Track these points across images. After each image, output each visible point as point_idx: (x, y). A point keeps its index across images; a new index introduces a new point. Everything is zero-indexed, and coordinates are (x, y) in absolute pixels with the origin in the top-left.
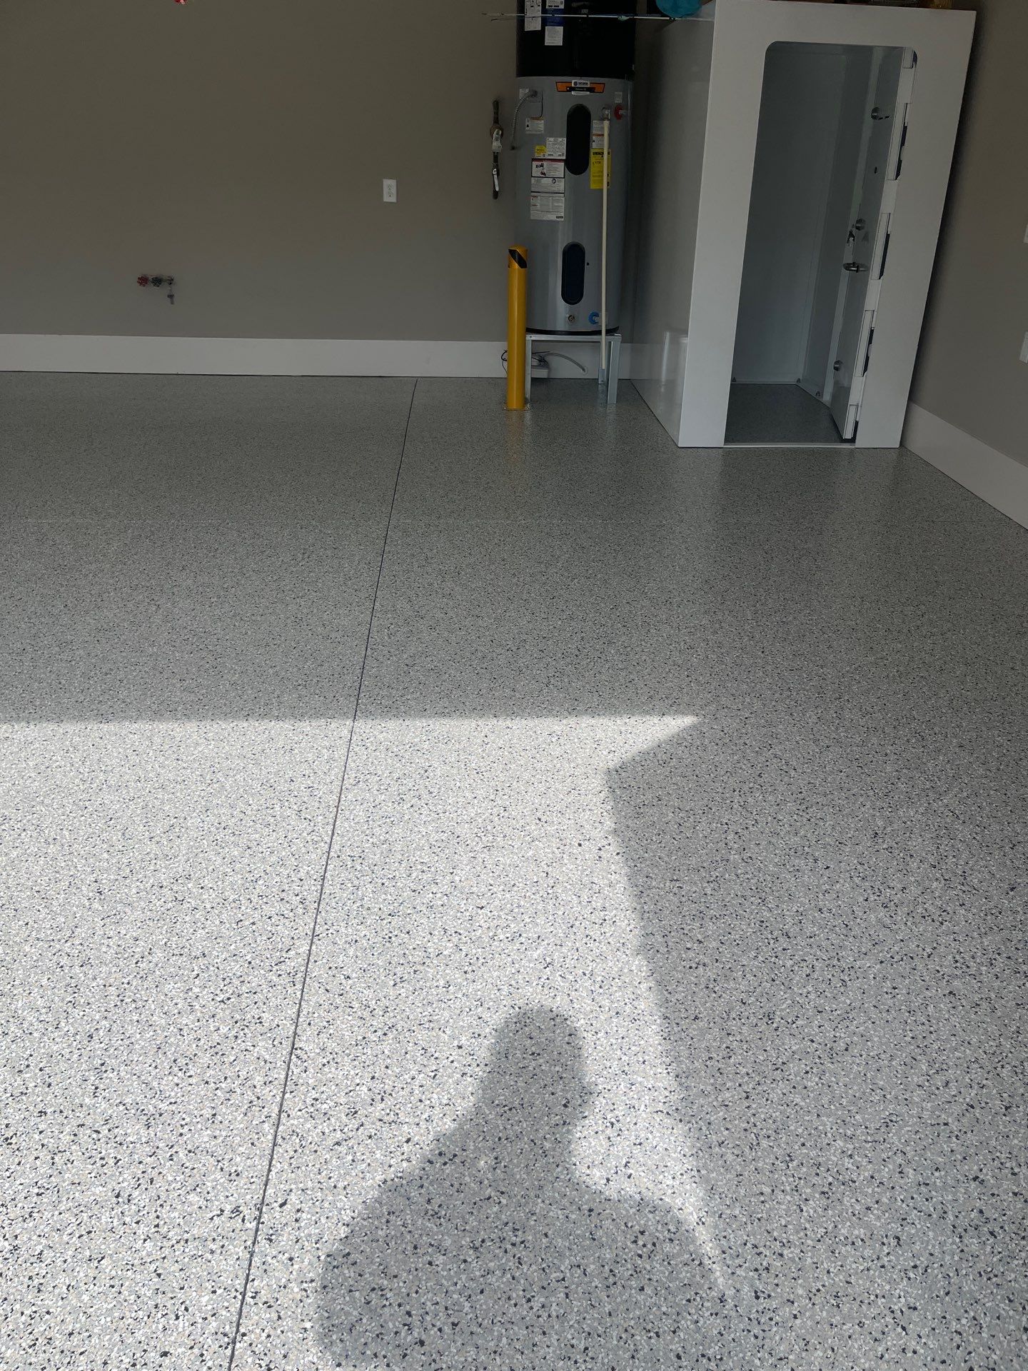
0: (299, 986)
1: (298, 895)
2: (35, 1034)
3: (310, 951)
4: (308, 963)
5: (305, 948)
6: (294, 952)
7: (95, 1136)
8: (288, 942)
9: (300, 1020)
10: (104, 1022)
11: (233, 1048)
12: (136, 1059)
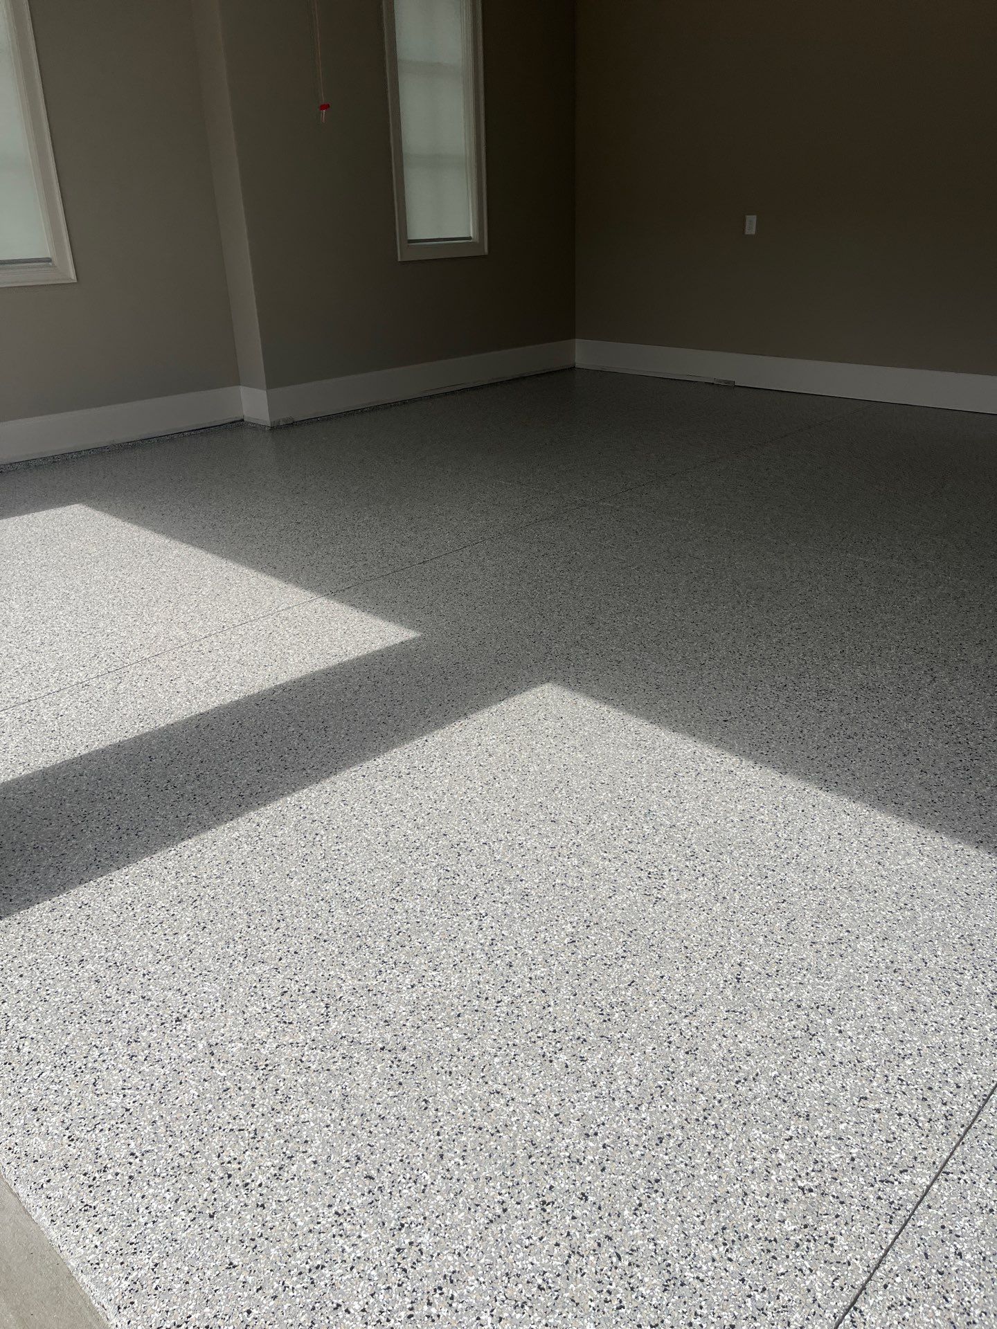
0: (895, 1227)
1: (945, 1104)
2: (617, 1103)
3: (929, 1187)
4: (919, 1203)
5: (924, 1180)
6: (908, 1178)
7: (615, 1259)
8: (908, 1160)
9: (878, 1274)
10: (679, 1132)
11: (788, 1257)
12: (689, 1198)
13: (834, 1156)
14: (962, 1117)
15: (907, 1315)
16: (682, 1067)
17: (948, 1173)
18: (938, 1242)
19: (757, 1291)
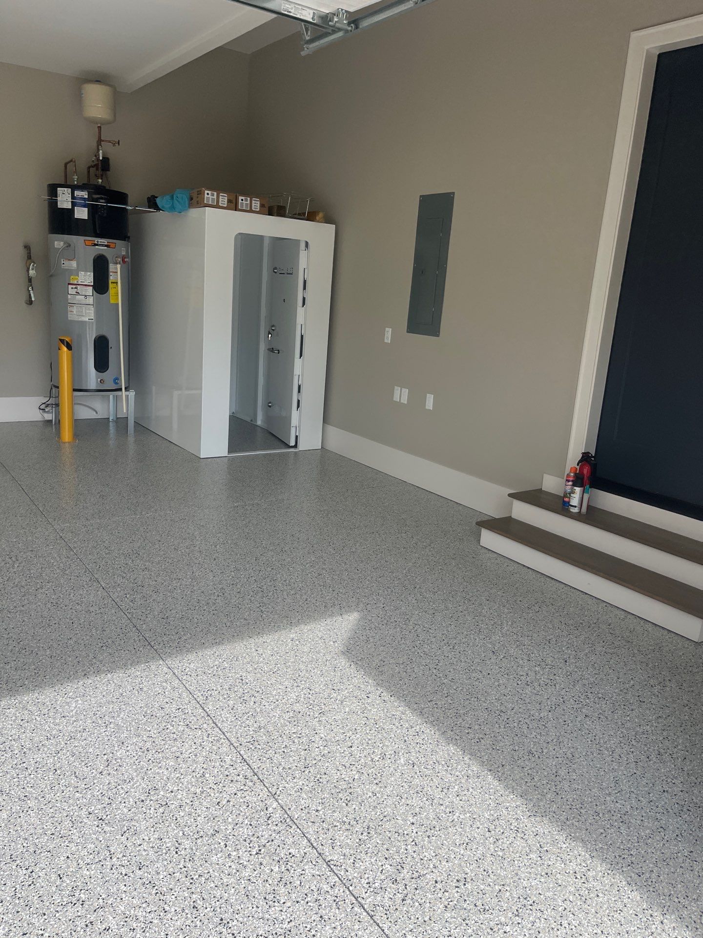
13: (245, 832)
14: (249, 773)
15: (338, 844)
16: (150, 876)
17: (276, 794)
18: (308, 815)
19: (305, 898)
